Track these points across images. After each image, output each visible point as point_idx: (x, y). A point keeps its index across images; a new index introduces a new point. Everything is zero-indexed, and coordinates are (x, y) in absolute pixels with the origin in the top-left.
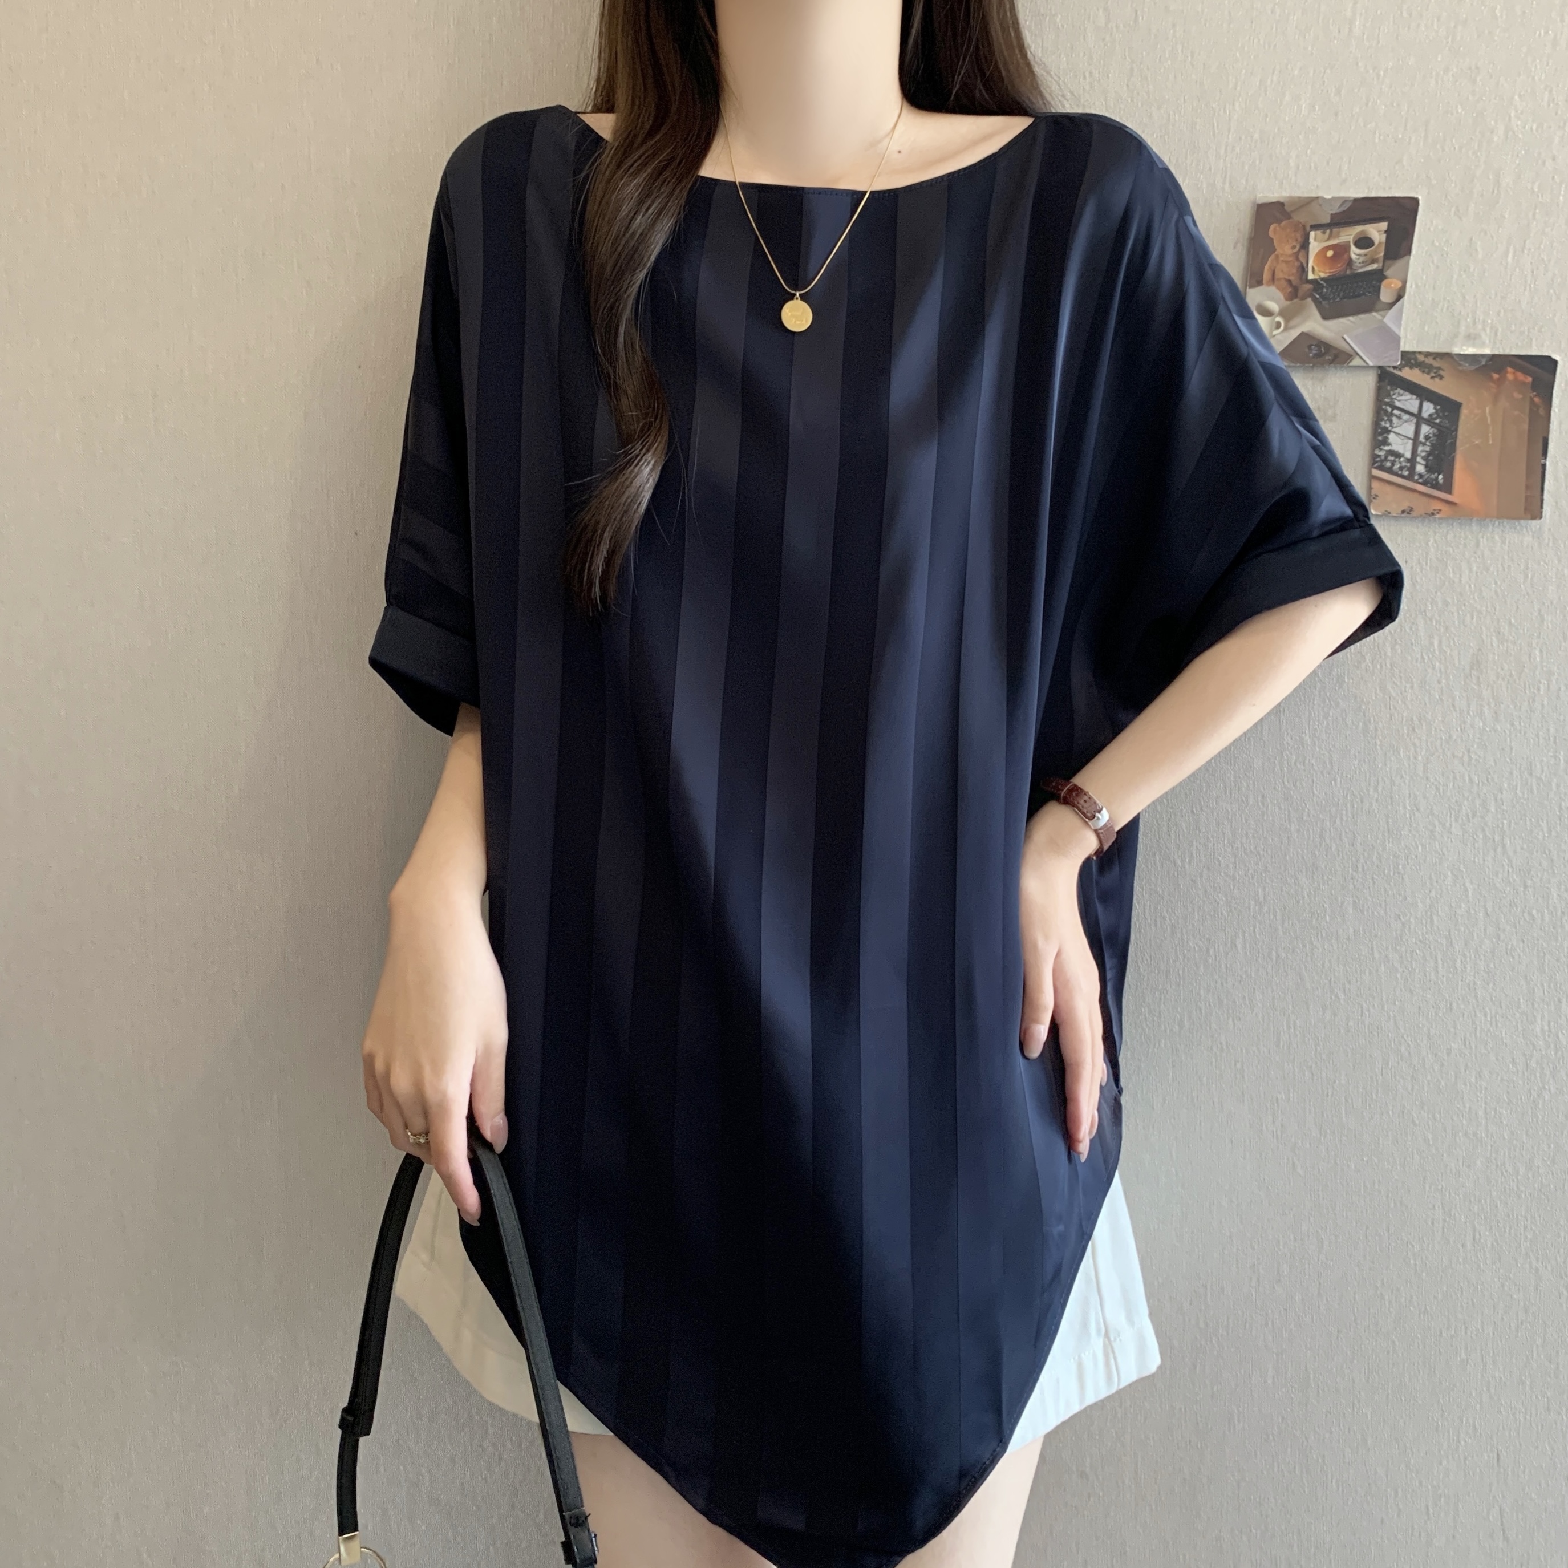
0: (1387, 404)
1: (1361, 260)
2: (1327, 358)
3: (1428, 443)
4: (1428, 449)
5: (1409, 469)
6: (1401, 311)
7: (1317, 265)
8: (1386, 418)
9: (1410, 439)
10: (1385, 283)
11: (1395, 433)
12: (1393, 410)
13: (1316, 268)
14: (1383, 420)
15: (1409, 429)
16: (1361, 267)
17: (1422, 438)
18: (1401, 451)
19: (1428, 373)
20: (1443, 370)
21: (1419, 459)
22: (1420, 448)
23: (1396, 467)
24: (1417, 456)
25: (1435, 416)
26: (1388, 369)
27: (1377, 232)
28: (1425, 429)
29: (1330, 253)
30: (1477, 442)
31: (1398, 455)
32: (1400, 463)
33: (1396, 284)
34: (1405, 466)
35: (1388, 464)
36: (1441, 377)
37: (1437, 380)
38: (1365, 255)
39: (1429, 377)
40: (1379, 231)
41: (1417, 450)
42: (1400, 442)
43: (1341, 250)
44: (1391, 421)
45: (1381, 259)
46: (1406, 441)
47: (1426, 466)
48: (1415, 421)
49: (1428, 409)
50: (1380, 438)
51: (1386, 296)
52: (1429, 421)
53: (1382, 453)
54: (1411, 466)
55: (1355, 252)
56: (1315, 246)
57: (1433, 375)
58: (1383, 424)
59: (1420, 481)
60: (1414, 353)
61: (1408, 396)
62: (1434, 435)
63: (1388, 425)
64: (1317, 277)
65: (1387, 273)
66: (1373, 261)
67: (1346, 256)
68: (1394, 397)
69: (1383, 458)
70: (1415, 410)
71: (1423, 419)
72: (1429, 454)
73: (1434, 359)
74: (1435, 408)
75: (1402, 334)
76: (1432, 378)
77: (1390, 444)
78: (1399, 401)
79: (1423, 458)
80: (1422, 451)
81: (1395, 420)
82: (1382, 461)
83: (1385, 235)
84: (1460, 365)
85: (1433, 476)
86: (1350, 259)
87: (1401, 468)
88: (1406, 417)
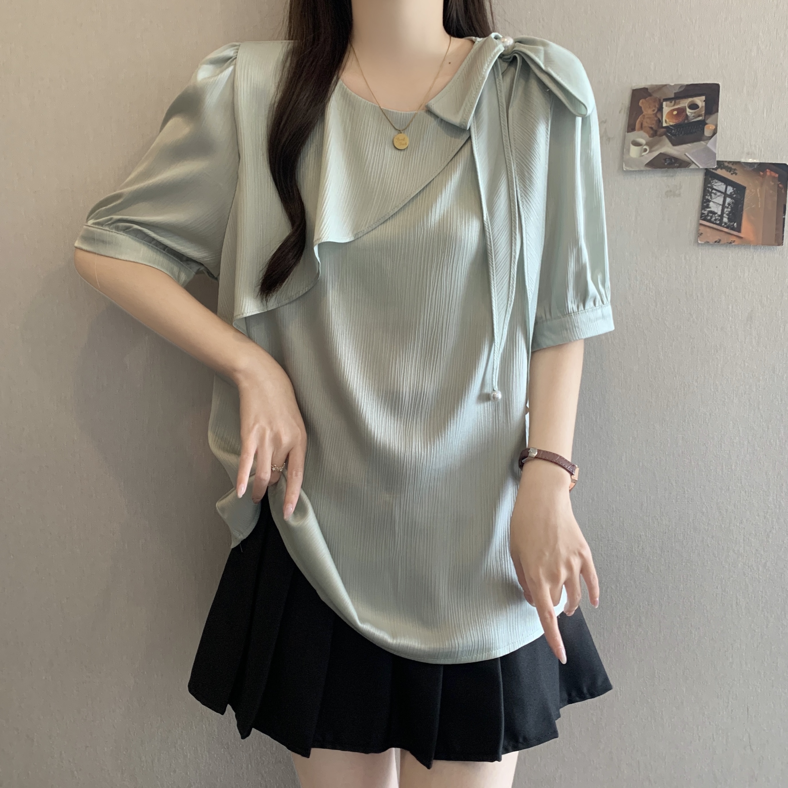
0: (709, 187)
1: (693, 115)
2: (676, 165)
3: (730, 207)
4: (729, 210)
5: (719, 220)
6: (715, 141)
7: (668, 118)
8: (708, 194)
9: (721, 205)
10: (706, 126)
11: (714, 202)
12: (712, 190)
13: (667, 120)
14: (707, 195)
15: (720, 200)
16: (693, 119)
17: (726, 205)
18: (716, 211)
19: (730, 172)
20: (737, 170)
21: (725, 215)
22: (726, 210)
23: (714, 219)
24: (724, 213)
25: (733, 193)
26: (710, 170)
27: (700, 101)
28: (728, 200)
29: (675, 113)
30: (753, 206)
31: (714, 213)
32: (715, 217)
33: (712, 127)
34: (718, 219)
35: (709, 218)
36: (736, 174)
37: (734, 175)
38: (695, 113)
39: (730, 173)
40: (701, 101)
41: (724, 210)
42: (715, 206)
43: (681, 111)
44: (711, 196)
45: (703, 115)
46: (718, 206)
47: (728, 218)
48: (723, 196)
49: (730, 190)
50: (705, 204)
51: (707, 132)
52: (730, 196)
53: (706, 212)
54: (721, 218)
55: (689, 111)
56: (667, 108)
57: (732, 172)
58: (707, 197)
59: (725, 226)
60: (723, 161)
61: (720, 183)
62: (733, 203)
63: (709, 198)
64: (668, 125)
65: (707, 121)
66: (699, 116)
67: (684, 113)
68: (713, 184)
69: (706, 214)
70: (723, 191)
71: (727, 194)
72: (730, 212)
73: (733, 164)
74: (733, 189)
75: (716, 152)
76: (732, 174)
77: (710, 208)
78: (715, 186)
79: (727, 215)
80: (727, 211)
81: (713, 195)
82: (706, 216)
83: (704, 103)
84: (745, 167)
85: (732, 224)
86: (687, 115)
87: (716, 220)
88: (719, 194)
